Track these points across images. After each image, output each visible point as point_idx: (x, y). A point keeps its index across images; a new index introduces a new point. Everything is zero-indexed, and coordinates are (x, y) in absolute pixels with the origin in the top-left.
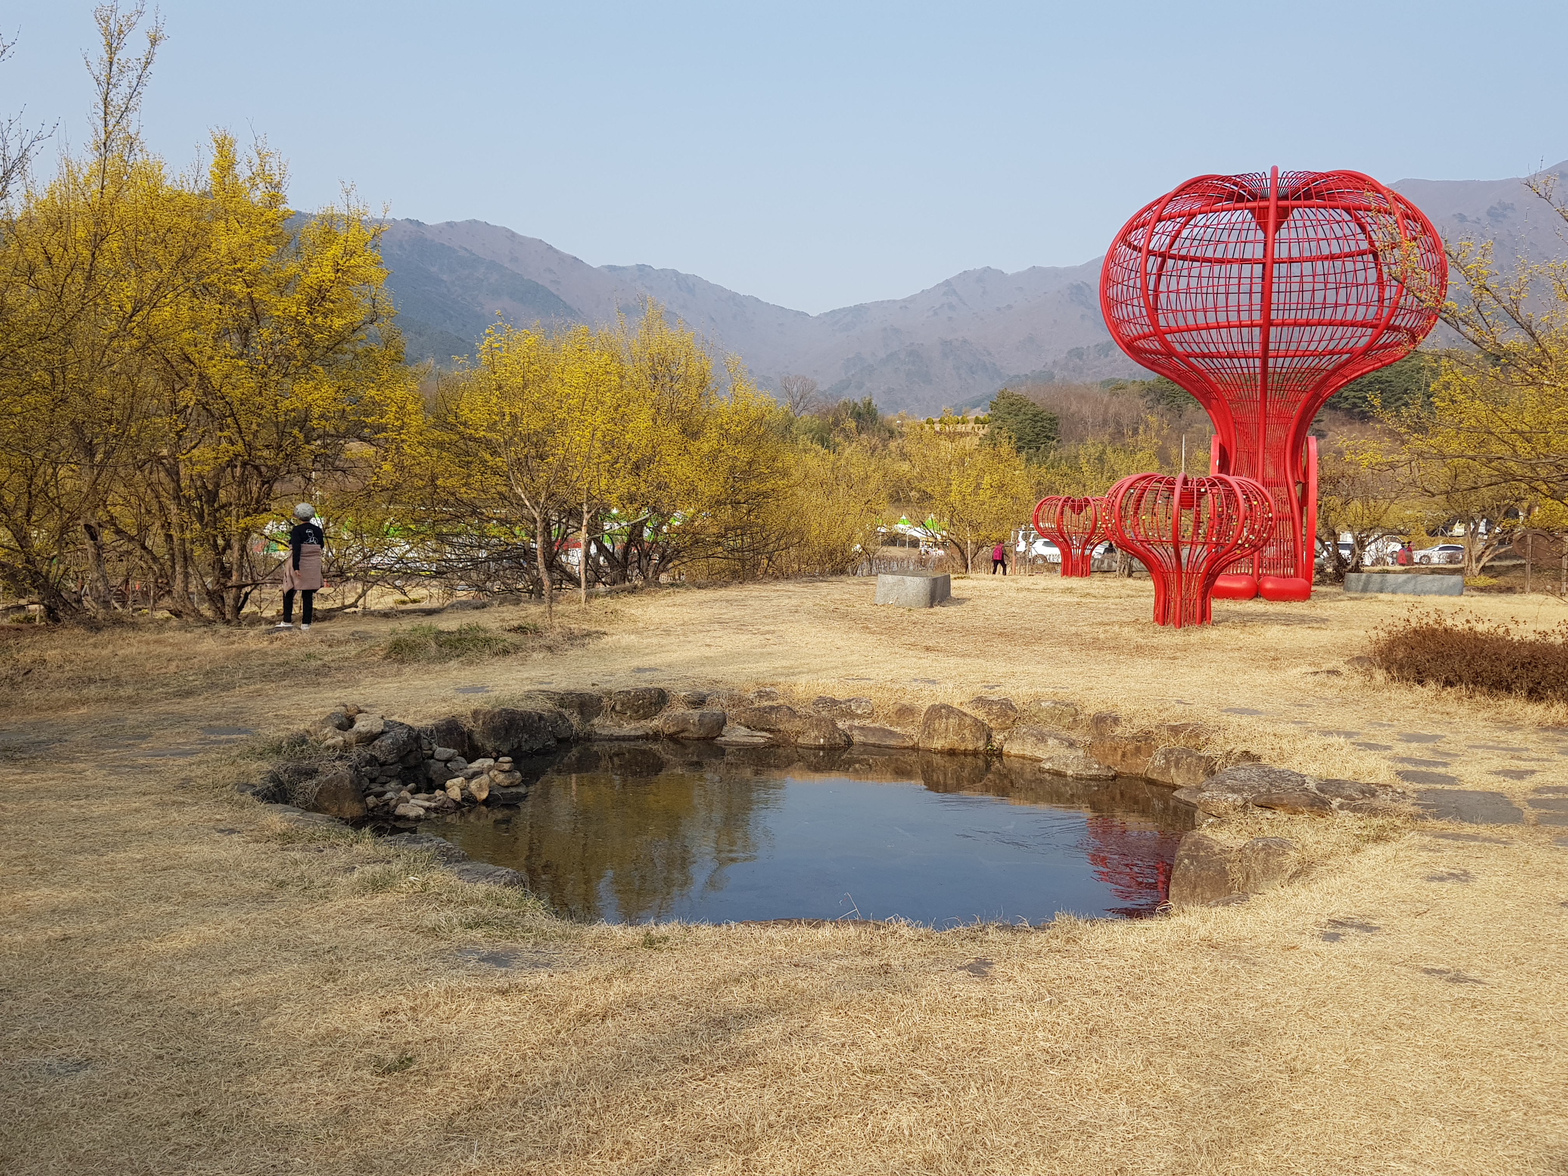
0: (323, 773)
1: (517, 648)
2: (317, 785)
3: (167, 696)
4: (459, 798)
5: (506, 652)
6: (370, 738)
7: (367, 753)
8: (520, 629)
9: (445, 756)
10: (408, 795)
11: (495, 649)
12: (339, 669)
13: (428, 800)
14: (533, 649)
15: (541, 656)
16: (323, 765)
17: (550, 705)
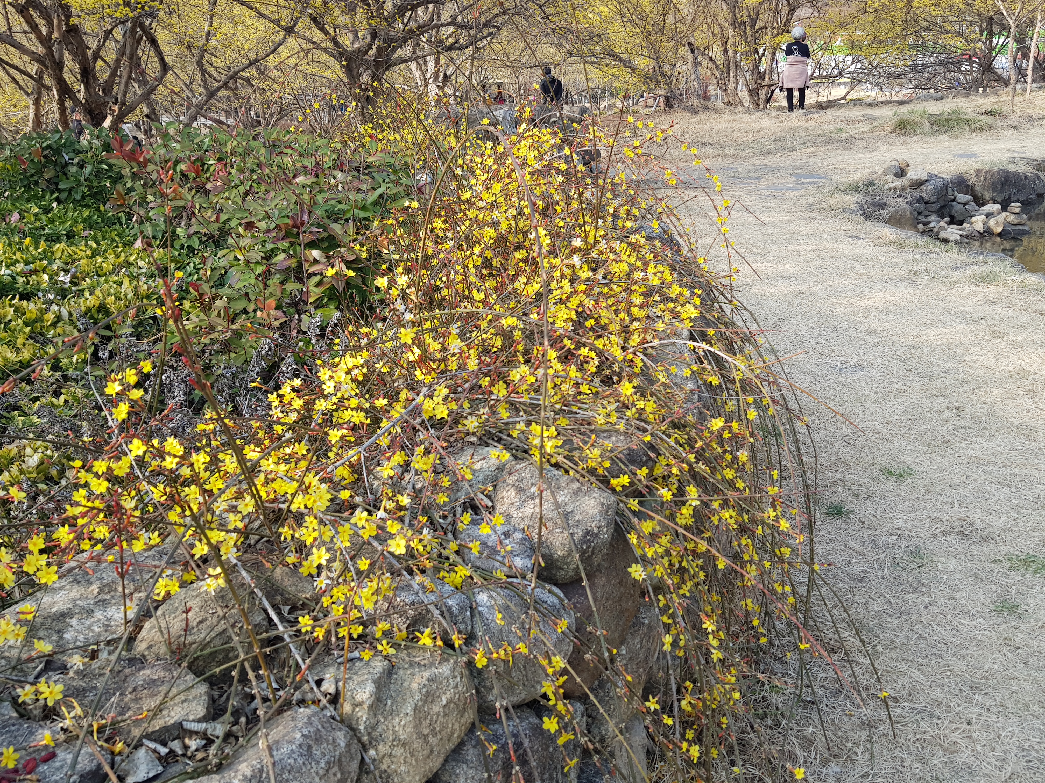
0: (890, 206)
1: (990, 127)
2: (887, 214)
3: (755, 155)
4: (982, 231)
5: (982, 129)
6: (918, 184)
7: (917, 194)
8: (990, 113)
9: (965, 200)
10: (946, 226)
11: (974, 127)
12: (861, 139)
13: (960, 230)
14: (1003, 128)
15: (1010, 133)
16: (890, 201)
17: (1029, 168)
